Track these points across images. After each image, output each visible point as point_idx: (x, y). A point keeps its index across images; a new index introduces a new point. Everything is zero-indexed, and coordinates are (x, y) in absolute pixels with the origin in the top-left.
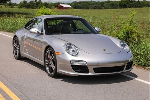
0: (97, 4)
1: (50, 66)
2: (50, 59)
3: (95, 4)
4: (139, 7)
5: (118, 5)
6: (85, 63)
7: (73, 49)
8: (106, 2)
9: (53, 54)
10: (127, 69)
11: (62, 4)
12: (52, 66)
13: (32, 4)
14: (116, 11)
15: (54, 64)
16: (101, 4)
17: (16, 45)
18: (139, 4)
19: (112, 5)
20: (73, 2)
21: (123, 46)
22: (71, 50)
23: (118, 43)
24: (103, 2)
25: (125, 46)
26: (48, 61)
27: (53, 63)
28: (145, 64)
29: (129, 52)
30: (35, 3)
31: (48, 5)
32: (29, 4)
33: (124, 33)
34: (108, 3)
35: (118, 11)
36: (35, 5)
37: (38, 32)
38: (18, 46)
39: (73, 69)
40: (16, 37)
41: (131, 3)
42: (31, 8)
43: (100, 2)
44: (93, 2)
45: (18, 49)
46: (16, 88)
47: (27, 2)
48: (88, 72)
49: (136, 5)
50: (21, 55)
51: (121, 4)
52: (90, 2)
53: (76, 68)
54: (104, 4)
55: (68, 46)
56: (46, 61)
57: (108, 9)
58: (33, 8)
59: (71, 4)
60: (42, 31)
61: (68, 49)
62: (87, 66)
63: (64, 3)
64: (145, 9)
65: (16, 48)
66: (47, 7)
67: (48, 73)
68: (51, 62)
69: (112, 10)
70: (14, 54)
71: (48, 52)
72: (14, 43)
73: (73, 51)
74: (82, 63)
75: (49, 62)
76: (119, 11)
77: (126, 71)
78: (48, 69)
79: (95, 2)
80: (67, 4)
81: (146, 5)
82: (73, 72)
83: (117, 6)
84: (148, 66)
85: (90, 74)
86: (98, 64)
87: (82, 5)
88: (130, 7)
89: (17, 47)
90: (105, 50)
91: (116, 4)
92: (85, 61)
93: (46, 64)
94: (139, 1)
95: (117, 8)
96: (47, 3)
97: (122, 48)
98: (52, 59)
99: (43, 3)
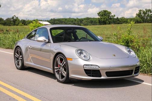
0: (76, 21)
1: (60, 72)
2: (60, 65)
3: (74, 21)
4: (119, 23)
5: (98, 21)
6: (97, 67)
7: (85, 54)
8: (85, 19)
9: (64, 60)
10: (135, 73)
11: (40, 21)
12: (63, 72)
13: (8, 21)
14: (97, 28)
15: (65, 70)
16: (80, 21)
17: (18, 56)
18: (118, 21)
19: (91, 22)
20: (52, 19)
21: (129, 51)
22: (82, 56)
23: (124, 49)
24: (82, 19)
25: (131, 52)
26: (57, 68)
27: (63, 69)
28: (147, 71)
29: (136, 57)
30: (12, 20)
31: (25, 22)
32: (6, 21)
33: (123, 42)
34: (87, 20)
35: (98, 28)
36: (12, 22)
37: (45, 41)
38: (21, 56)
39: (86, 73)
40: (18, 48)
41: (110, 20)
42: (8, 25)
43: (79, 19)
44: (72, 18)
45: (21, 59)
46: (32, 92)
47: (3, 19)
48: (101, 76)
49: (115, 22)
50: (25, 65)
51: (100, 20)
52: (69, 18)
53: (88, 72)
54: (83, 20)
55: (79, 51)
56: (55, 68)
57: (87, 25)
58: (10, 25)
59: (49, 21)
60: (49, 40)
61: (79, 54)
62: (99, 70)
63: (42, 20)
64: (125, 25)
65: (18, 59)
66: (25, 24)
67: (57, 79)
68: (61, 69)
69: (92, 26)
70: (15, 64)
71: (57, 59)
72: (16, 53)
73: (85, 56)
74: (94, 67)
75: (59, 68)
76: (100, 27)
77: (135, 75)
78: (57, 76)
79: (74, 19)
80: (45, 21)
81: (125, 21)
82: (87, 76)
83: (97, 23)
84: (151, 72)
85: (102, 78)
86: (110, 68)
87: (61, 22)
88: (109, 24)
89: (19, 57)
90: (114, 55)
91: (95, 21)
92: (97, 66)
93: (56, 70)
94: (117, 18)
95: (96, 25)
96: (24, 20)
97: (128, 53)
98: (63, 65)
99: (20, 20)
